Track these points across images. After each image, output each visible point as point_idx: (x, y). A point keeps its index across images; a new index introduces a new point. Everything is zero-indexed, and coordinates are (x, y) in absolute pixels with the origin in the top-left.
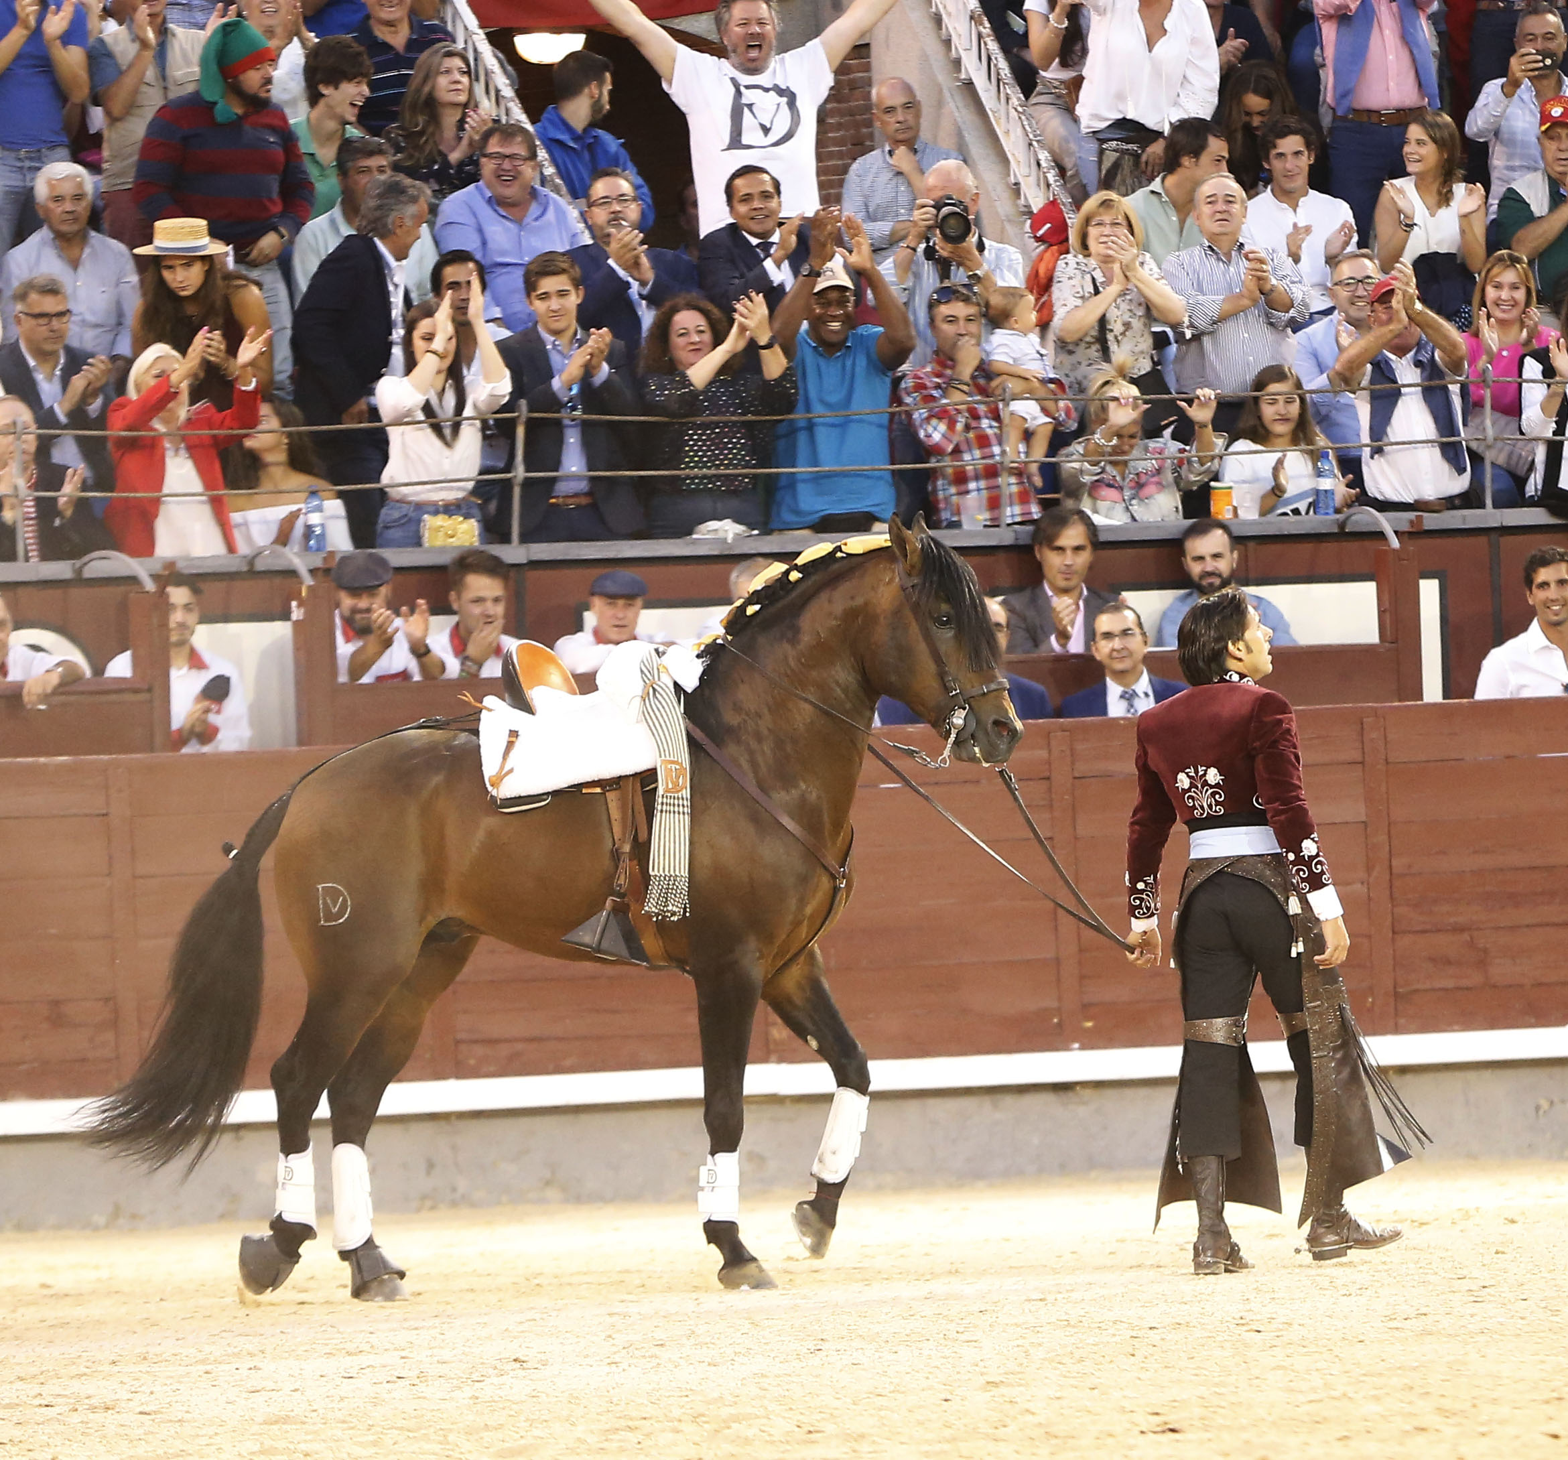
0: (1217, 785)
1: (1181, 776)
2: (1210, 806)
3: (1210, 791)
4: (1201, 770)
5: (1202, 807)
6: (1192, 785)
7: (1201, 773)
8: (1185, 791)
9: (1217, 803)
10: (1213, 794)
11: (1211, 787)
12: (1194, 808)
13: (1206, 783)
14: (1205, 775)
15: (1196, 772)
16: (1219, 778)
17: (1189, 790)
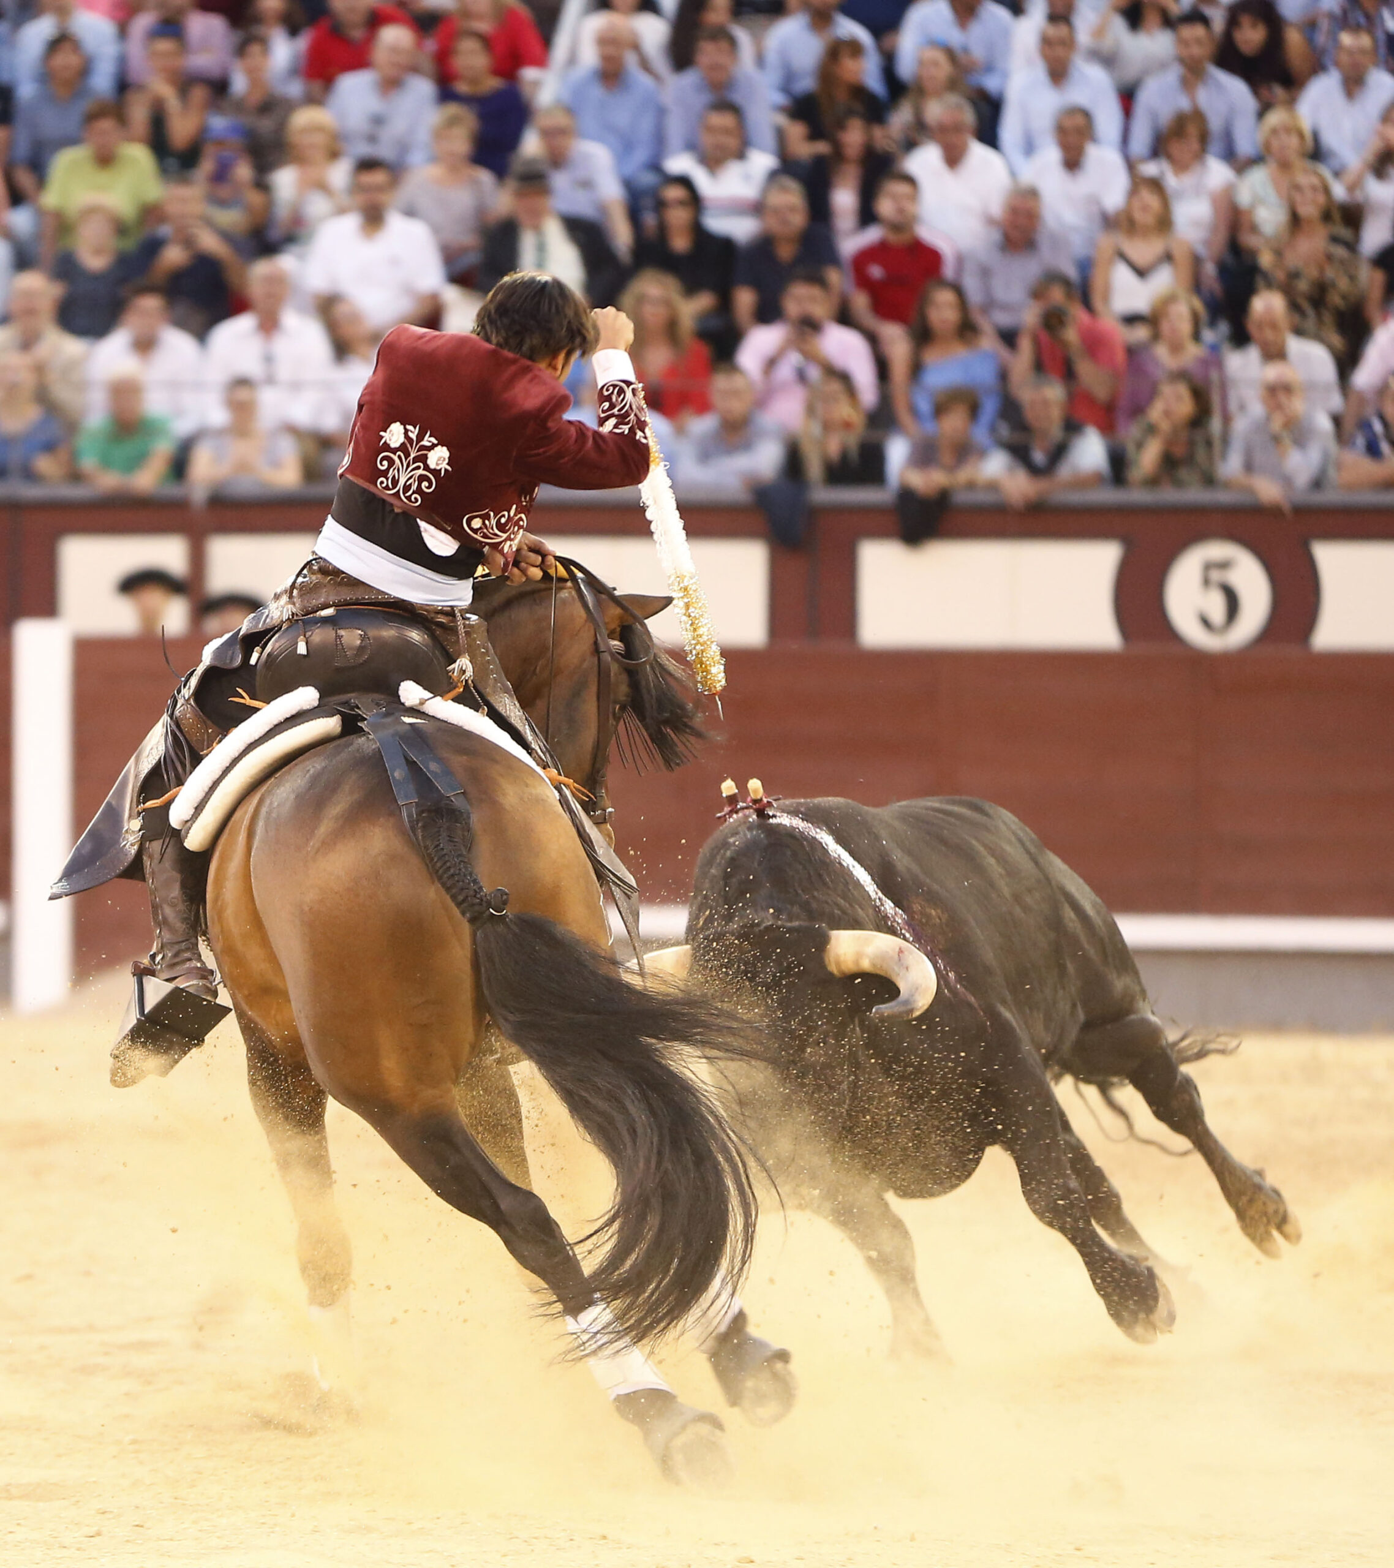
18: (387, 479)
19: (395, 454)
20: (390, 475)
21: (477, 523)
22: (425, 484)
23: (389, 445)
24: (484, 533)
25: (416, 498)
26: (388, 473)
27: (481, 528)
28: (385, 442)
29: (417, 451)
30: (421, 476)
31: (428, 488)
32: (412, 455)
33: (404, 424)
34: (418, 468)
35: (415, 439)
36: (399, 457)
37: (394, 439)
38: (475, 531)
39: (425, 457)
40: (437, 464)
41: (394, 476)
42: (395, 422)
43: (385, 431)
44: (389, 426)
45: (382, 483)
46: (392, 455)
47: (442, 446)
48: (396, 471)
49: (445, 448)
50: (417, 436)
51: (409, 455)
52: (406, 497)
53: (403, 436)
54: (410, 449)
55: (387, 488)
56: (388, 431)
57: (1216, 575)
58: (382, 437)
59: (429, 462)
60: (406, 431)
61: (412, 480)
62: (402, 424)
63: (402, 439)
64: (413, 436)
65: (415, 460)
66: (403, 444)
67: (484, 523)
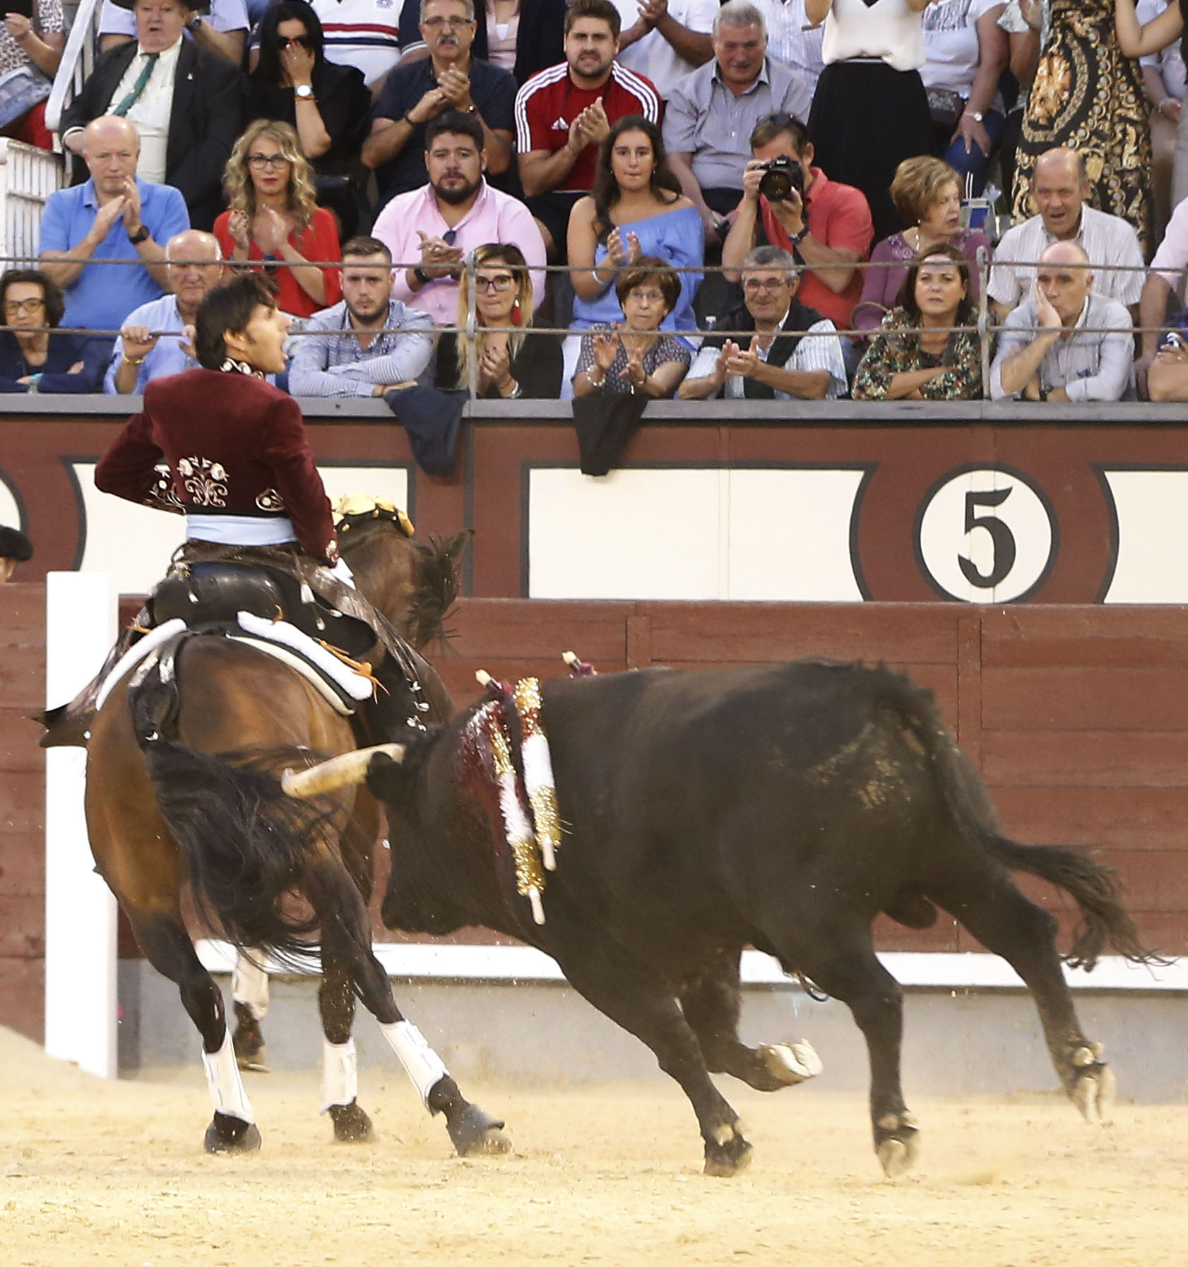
0: (221, 481)
1: (185, 462)
2: (212, 498)
3: (213, 484)
4: (206, 462)
5: (203, 496)
6: (195, 474)
7: (205, 465)
8: (186, 477)
9: (220, 497)
10: (216, 489)
11: (215, 481)
12: (194, 494)
13: (209, 477)
14: (209, 468)
15: (201, 463)
16: (224, 475)
17: (190, 478)
18: (198, 497)
20: (198, 494)
21: (267, 501)
22: (220, 490)
25: (220, 501)
28: (184, 474)
29: (204, 473)
31: (223, 491)
32: (202, 477)
34: (210, 483)
36: (197, 481)
37: (187, 470)
38: (269, 507)
39: (210, 474)
40: (220, 476)
43: (180, 467)
44: (180, 463)
45: (197, 500)
46: (192, 481)
47: (216, 463)
48: (200, 490)
49: (218, 464)
52: (215, 503)
53: (190, 466)
54: (199, 473)
55: (201, 502)
57: (980, 511)
58: (180, 472)
59: (213, 476)
60: (190, 462)
61: (211, 492)
62: (185, 459)
63: (191, 469)
64: (197, 465)
65: (206, 479)
66: (194, 471)
67: (271, 499)
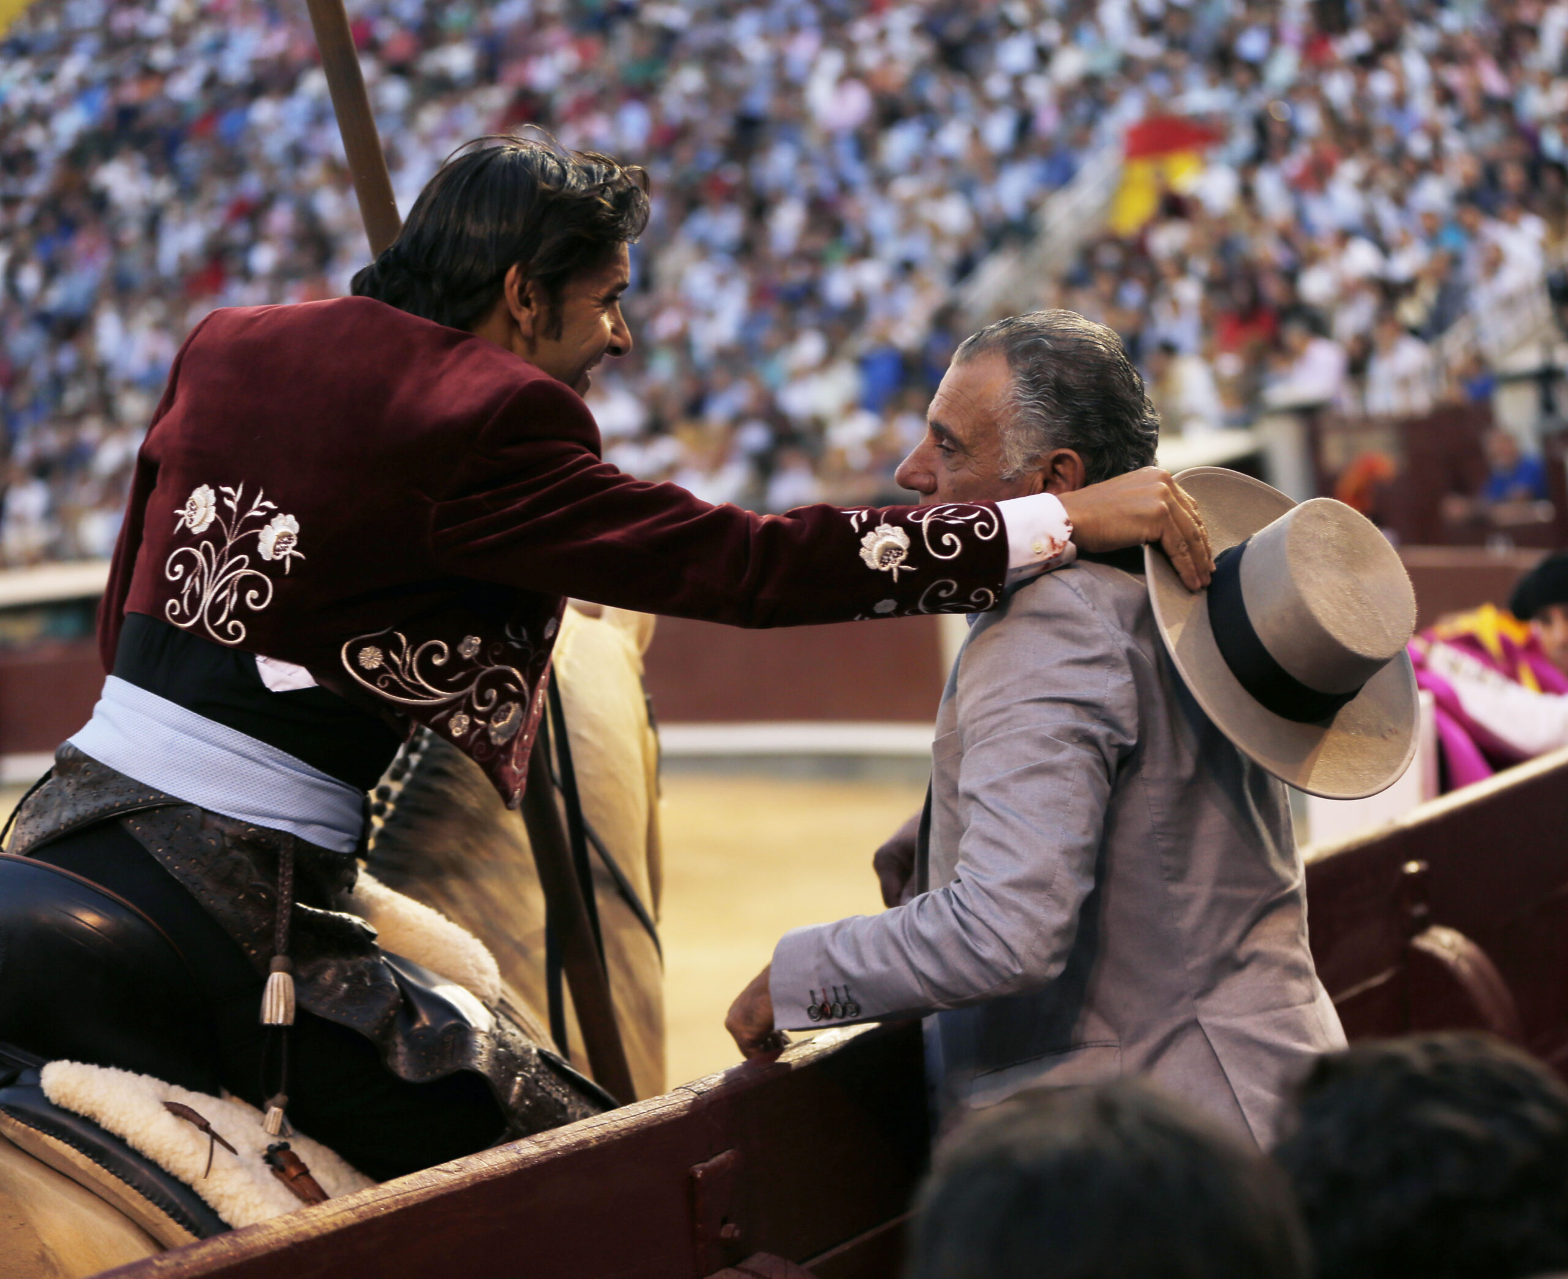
0: (274, 568)
1: (203, 498)
2: (216, 609)
3: (244, 571)
4: (260, 504)
5: (195, 600)
6: (215, 533)
7: (255, 512)
8: (187, 537)
9: (240, 612)
10: (246, 584)
11: (257, 561)
12: (175, 589)
13: (250, 545)
14: (261, 522)
15: (245, 504)
16: (293, 550)
17: (195, 541)
18: (180, 598)
19: (197, 547)
20: (186, 591)
21: (371, 659)
22: (252, 594)
23: (189, 530)
24: (391, 680)
25: (236, 629)
26: (183, 587)
27: (381, 670)
28: (184, 525)
29: (240, 533)
30: (245, 579)
31: (260, 602)
32: (229, 543)
33: (214, 486)
34: (239, 565)
35: (235, 509)
36: (206, 552)
37: (197, 518)
39: (255, 540)
40: (276, 551)
41: (193, 589)
42: (200, 485)
43: (184, 508)
44: (190, 494)
45: (173, 608)
46: (193, 550)
47: (286, 514)
48: (197, 580)
49: (291, 518)
50: (239, 504)
51: (225, 543)
52: (216, 629)
53: (214, 509)
54: (225, 531)
55: (183, 618)
56: (188, 504)
58: (180, 517)
59: (261, 549)
60: (220, 496)
61: (226, 592)
62: (211, 487)
63: (211, 516)
64: (233, 506)
65: (235, 550)
66: (215, 525)
67: (387, 659)
